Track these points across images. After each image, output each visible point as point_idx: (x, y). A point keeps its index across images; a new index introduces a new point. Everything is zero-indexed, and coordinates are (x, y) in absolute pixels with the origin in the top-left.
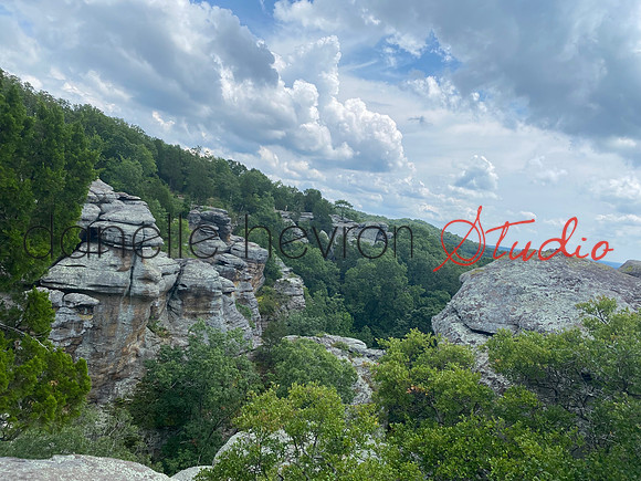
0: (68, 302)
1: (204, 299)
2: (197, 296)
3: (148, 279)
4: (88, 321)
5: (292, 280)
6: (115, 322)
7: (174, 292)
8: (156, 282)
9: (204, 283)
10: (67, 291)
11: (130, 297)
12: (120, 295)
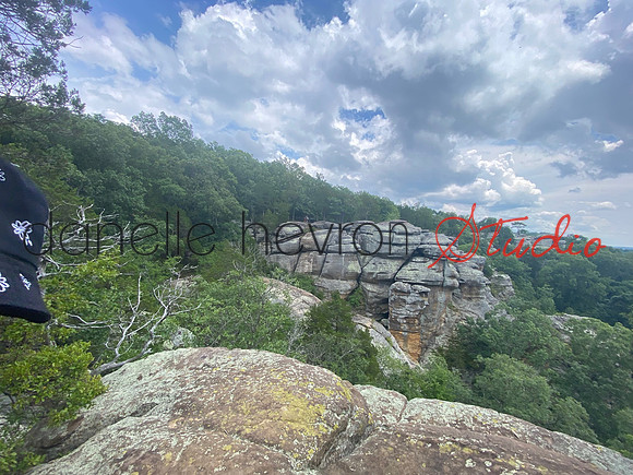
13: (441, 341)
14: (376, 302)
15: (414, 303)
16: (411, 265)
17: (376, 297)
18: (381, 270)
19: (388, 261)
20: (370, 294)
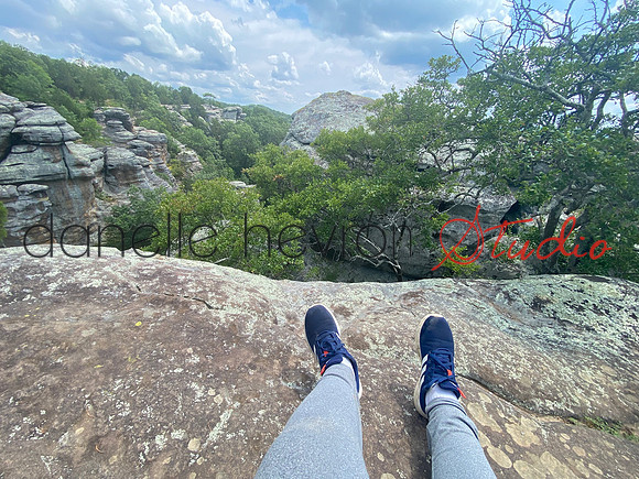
0: (23, 192)
1: (131, 172)
2: (125, 171)
3: (81, 165)
4: (46, 201)
5: (189, 152)
6: (69, 198)
7: (106, 171)
8: (88, 166)
9: (126, 162)
10: (18, 184)
11: (72, 180)
12: (64, 179)
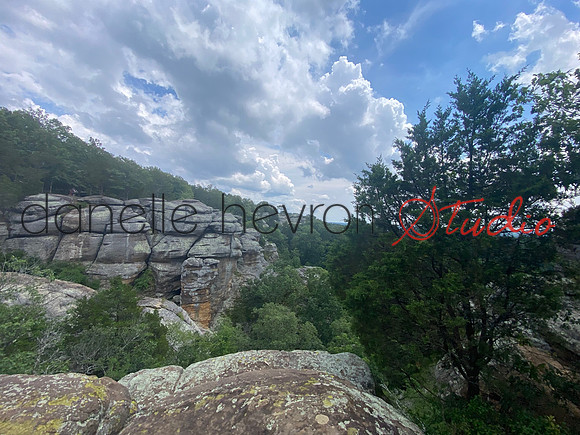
13: (228, 304)
14: (167, 281)
15: (205, 276)
16: (204, 241)
17: (167, 276)
18: (173, 248)
19: (180, 239)
20: (161, 274)
